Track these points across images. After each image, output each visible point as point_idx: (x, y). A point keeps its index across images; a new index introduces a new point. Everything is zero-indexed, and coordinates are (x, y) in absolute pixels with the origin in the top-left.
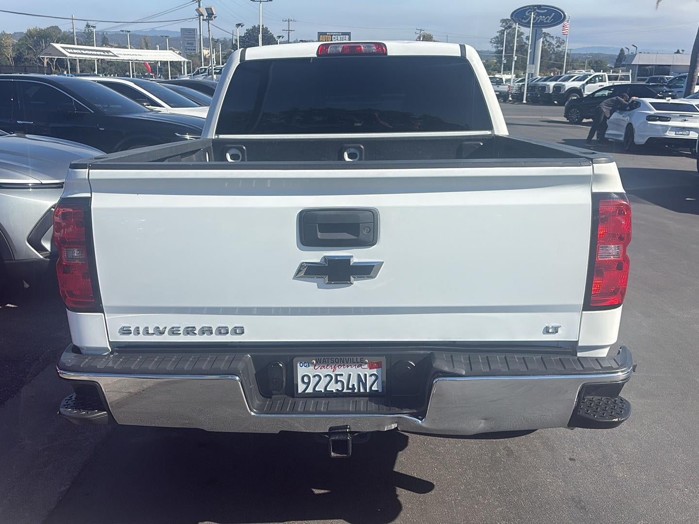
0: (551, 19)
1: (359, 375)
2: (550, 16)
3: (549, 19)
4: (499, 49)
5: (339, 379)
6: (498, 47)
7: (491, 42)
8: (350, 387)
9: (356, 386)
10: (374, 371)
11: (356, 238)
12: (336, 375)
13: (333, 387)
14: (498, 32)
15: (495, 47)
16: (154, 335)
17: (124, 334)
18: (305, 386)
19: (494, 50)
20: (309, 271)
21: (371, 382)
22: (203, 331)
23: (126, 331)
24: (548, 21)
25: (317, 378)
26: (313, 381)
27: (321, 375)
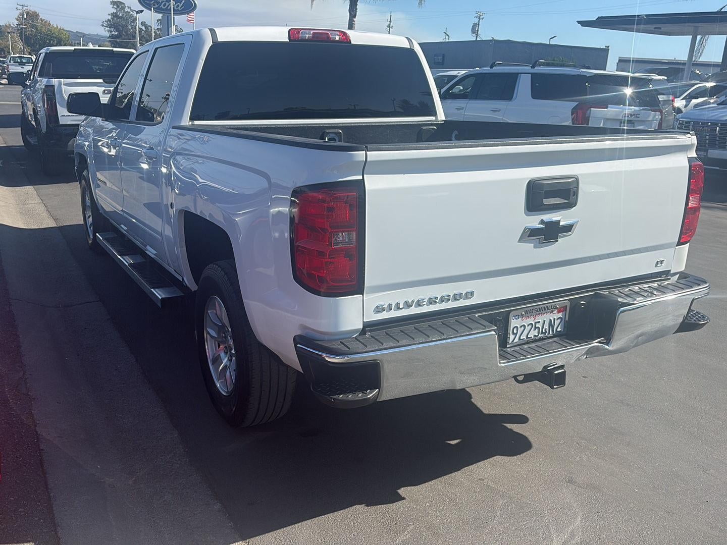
0: (182, 6)
1: (551, 319)
2: (180, 3)
3: (180, 6)
4: (113, 33)
5: (537, 326)
6: (111, 32)
7: (103, 25)
8: (544, 331)
9: (547, 331)
10: (560, 315)
11: (567, 201)
12: (536, 323)
13: (533, 333)
14: (109, 15)
15: (108, 31)
16: (403, 309)
17: (378, 312)
18: (514, 336)
19: (108, 34)
20: (531, 234)
21: (557, 324)
22: (442, 300)
23: (379, 310)
24: (179, 8)
25: (523, 328)
26: (520, 330)
27: (525, 324)
